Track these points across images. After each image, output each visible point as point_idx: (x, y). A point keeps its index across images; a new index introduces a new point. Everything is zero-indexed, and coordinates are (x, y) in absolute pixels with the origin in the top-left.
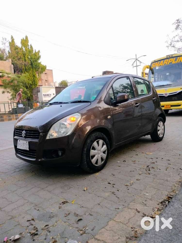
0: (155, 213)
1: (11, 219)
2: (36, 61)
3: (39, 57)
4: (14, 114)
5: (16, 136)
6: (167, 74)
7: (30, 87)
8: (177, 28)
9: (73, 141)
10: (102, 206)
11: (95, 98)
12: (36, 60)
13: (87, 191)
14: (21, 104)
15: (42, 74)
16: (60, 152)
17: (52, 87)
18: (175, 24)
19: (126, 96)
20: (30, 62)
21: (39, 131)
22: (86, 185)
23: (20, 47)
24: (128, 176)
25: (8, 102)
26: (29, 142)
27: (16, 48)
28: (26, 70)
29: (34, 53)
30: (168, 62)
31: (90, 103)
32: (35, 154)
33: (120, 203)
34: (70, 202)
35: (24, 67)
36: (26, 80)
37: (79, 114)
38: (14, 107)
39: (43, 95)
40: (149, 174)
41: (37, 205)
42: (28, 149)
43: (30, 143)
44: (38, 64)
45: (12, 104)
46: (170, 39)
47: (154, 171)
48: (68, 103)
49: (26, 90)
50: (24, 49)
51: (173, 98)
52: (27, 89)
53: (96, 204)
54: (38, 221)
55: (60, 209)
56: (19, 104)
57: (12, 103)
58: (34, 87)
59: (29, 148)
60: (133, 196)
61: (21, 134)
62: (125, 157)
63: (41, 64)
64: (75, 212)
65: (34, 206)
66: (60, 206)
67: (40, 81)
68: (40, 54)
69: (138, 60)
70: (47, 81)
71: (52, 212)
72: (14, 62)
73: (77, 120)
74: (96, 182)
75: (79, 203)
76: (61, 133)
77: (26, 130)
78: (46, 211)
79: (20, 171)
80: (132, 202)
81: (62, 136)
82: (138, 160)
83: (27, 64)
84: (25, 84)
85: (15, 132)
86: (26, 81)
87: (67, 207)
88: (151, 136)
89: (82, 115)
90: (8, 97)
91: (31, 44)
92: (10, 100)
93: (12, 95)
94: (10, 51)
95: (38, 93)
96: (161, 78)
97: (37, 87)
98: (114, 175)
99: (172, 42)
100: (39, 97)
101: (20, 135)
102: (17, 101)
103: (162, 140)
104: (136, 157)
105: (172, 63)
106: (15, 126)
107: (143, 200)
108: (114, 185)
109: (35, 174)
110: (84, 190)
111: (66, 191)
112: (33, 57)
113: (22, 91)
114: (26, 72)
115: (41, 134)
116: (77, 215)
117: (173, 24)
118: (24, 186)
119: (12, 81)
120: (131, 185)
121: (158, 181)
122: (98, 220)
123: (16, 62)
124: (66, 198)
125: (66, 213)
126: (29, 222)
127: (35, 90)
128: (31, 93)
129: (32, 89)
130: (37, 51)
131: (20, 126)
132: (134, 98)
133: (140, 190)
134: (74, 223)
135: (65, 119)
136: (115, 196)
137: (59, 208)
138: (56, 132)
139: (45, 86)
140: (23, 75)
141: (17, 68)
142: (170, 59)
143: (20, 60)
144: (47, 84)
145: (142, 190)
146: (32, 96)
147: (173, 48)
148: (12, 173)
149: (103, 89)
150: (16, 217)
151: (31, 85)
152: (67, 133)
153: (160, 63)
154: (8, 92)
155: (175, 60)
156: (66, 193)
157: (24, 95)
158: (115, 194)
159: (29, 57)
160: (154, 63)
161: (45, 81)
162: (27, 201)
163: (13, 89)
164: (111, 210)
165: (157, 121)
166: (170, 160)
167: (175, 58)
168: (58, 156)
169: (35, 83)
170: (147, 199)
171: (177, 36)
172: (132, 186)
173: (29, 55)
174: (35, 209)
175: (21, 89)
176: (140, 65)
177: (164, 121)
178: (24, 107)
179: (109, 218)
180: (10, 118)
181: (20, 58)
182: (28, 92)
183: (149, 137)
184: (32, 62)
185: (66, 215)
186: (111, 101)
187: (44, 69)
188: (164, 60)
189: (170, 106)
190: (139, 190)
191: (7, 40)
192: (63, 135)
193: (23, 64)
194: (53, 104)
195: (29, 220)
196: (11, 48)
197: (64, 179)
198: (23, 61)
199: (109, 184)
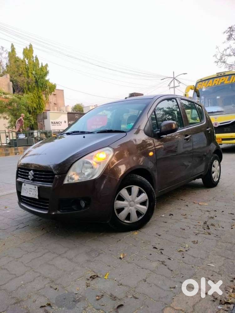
0: (231, 296)
1: (16, 303)
2: (42, 78)
3: (46, 73)
4: (13, 147)
5: (19, 178)
6: (218, 97)
7: (34, 111)
8: (229, 39)
9: (102, 187)
10: (149, 284)
11: (131, 127)
12: (43, 76)
13: (124, 259)
14: (22, 134)
15: (50, 95)
16: (83, 202)
17: (63, 112)
18: (227, 33)
19: (174, 124)
20: (34, 79)
21: (54, 172)
22: (122, 250)
23: (22, 59)
24: (180, 237)
25: (5, 131)
26: (38, 187)
27: (17, 60)
28: (29, 89)
29: (40, 67)
30: (218, 82)
31: (125, 134)
32: (48, 204)
33: (175, 279)
34: (101, 276)
35: (26, 86)
36: (29, 102)
37: (111, 149)
38: (13, 137)
39: (52, 122)
40: (209, 234)
41: (53, 281)
42: (37, 197)
43: (40, 189)
44: (45, 82)
45: (10, 134)
46: (220, 52)
47: (216, 230)
48: (94, 133)
49: (28, 115)
50: (27, 61)
51: (225, 129)
52: (30, 114)
53: (141, 281)
54: (57, 307)
55: (89, 287)
56: (19, 134)
57: (10, 132)
58: (39, 112)
59: (39, 196)
60: (193, 267)
61: (28, 176)
62: (171, 209)
63: (49, 82)
64: (111, 294)
65: (49, 283)
66: (88, 282)
67: (47, 104)
68: (48, 69)
69: (176, 80)
70: (56, 104)
71: (76, 293)
72: (14, 79)
73: (108, 158)
74: (135, 246)
75: (115, 279)
76: (84, 175)
77: (34, 171)
78: (67, 291)
79: (25, 228)
80: (193, 277)
81: (87, 180)
82: (190, 214)
83: (30, 82)
84: (28, 108)
85: (19, 172)
86: (29, 104)
87: (98, 285)
88: (202, 180)
89: (115, 150)
90: (4, 124)
91: (36, 55)
92: (8, 129)
93: (11, 122)
94: (9, 64)
95: (45, 120)
96: (209, 103)
97: (44, 112)
98: (159, 235)
99: (222, 56)
100: (45, 125)
101: (26, 177)
102: (17, 130)
103: (217, 185)
104: (186, 208)
105: (225, 83)
106: (18, 164)
107: (208, 275)
108: (162, 251)
109: (47, 232)
110: (120, 258)
111: (94, 260)
112: (39, 72)
113: (24, 116)
114: (28, 92)
115: (56, 176)
116: (115, 298)
117: (224, 33)
118: (33, 251)
119: (10, 104)
120: (186, 251)
121: (224, 245)
122: (148, 307)
123: (15, 78)
124: (94, 270)
125: (98, 294)
126: (43, 308)
127: (41, 116)
128: (35, 119)
129: (37, 115)
130: (44, 65)
131: (24, 164)
132: (183, 128)
133: (201, 258)
134: (111, 311)
135: (90, 156)
136: (165, 267)
137: (86, 286)
138: (78, 174)
139: (54, 111)
140: (25, 95)
141: (17, 86)
142: (222, 78)
143: (21, 76)
144: (56, 108)
145: (203, 259)
146: (36, 124)
147: (224, 65)
148: (13, 231)
149: (143, 114)
150: (22, 301)
151: (35, 109)
152: (93, 176)
153: (209, 83)
154: (5, 118)
155: (229, 79)
156: (94, 261)
157: (26, 122)
158: (166, 265)
159: (34, 72)
160: (201, 83)
161: (53, 104)
162: (38, 275)
163: (12, 114)
164: (165, 290)
165: (211, 159)
166: (233, 214)
167: (228, 77)
168: (80, 207)
169: (41, 107)
170: (214, 273)
171: (228, 48)
172: (188, 252)
173: (33, 70)
174: (51, 287)
175: (22, 114)
176: (179, 86)
177: (220, 160)
178: (26, 138)
179: (164, 303)
180: (8, 152)
181: (22, 73)
182: (32, 118)
183: (200, 181)
184: (37, 79)
185: (97, 297)
186: (153, 131)
187: (53, 88)
188: (213, 79)
189: (221, 140)
190: (199, 258)
191: (4, 50)
192: (89, 179)
193: (25, 81)
194: (72, 133)
195: (43, 305)
196: (9, 60)
197: (89, 240)
198: (25, 78)
199: (154, 249)
